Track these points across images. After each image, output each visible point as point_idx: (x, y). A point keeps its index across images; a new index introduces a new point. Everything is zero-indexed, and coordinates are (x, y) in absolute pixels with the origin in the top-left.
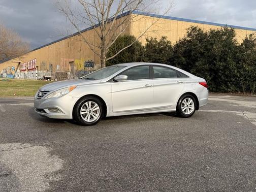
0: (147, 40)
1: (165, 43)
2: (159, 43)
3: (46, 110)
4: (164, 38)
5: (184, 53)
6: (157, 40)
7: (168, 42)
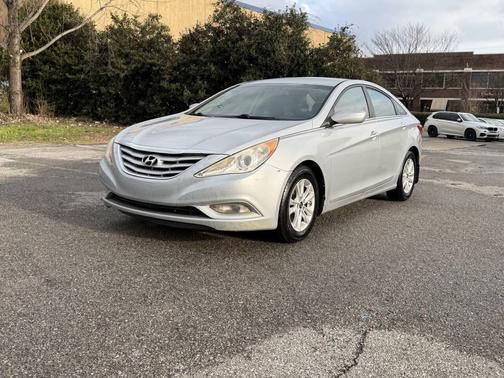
0: (115, 18)
1: (154, 28)
2: (143, 28)
3: (205, 209)
4: (155, 17)
5: (211, 53)
6: (140, 20)
7: (163, 28)
